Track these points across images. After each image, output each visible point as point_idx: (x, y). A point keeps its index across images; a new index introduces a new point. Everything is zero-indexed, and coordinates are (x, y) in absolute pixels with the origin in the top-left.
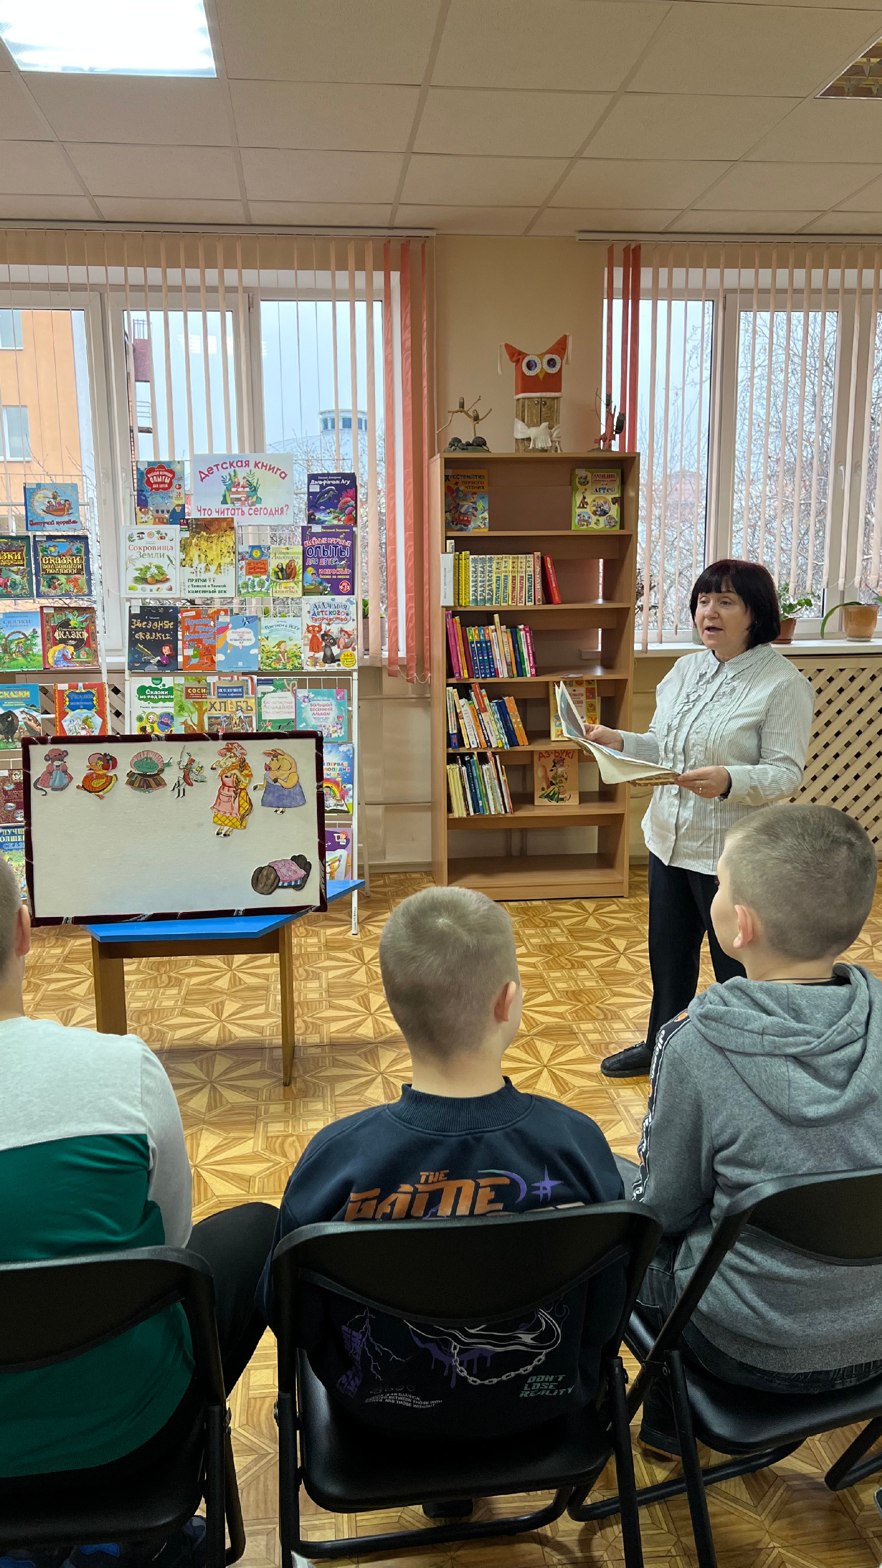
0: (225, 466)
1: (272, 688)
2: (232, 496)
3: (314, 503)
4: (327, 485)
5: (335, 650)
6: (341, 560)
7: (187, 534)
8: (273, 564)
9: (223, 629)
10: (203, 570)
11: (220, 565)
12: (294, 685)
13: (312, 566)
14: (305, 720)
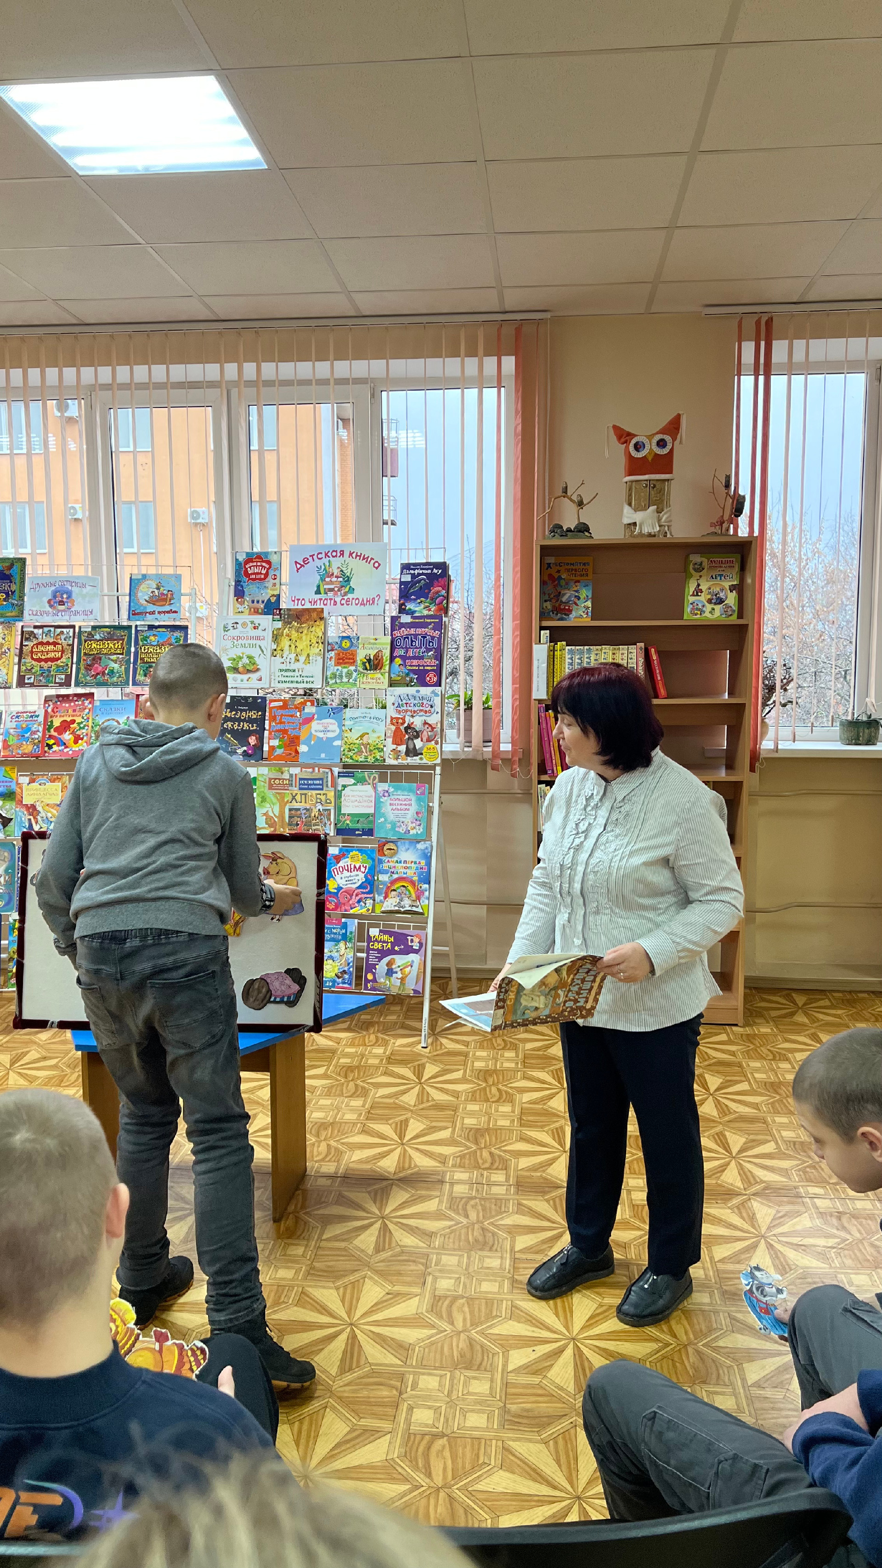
0: (320, 556)
1: (352, 781)
2: (326, 587)
3: (406, 592)
4: (419, 575)
5: (418, 743)
6: (428, 650)
7: (279, 625)
8: (361, 655)
9: (308, 720)
10: (293, 660)
11: (308, 655)
12: (374, 779)
13: (400, 657)
14: (383, 815)
